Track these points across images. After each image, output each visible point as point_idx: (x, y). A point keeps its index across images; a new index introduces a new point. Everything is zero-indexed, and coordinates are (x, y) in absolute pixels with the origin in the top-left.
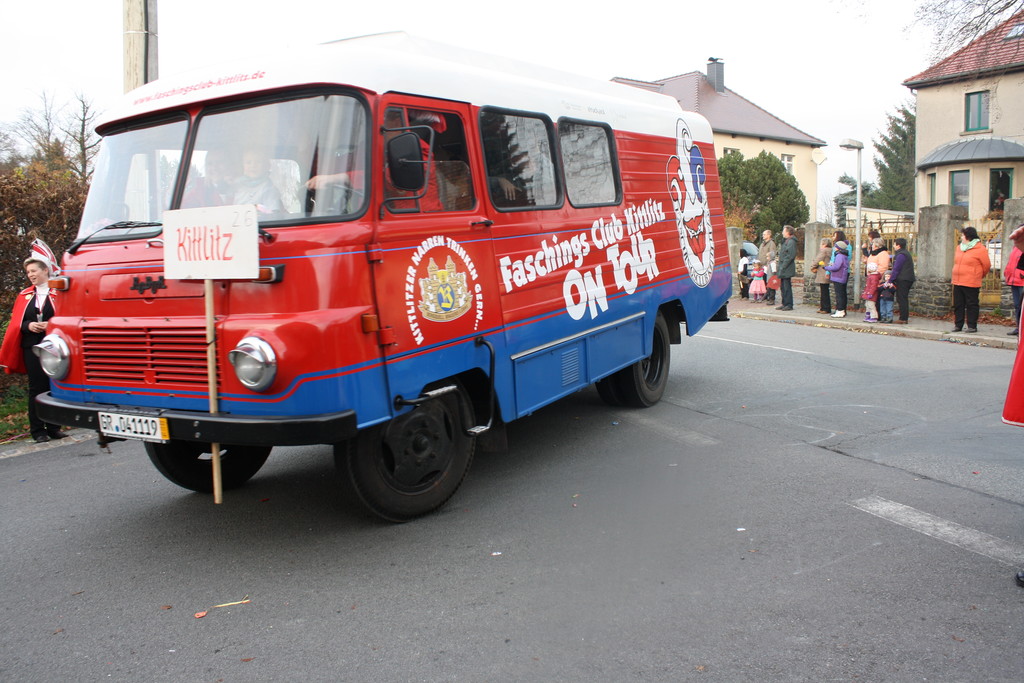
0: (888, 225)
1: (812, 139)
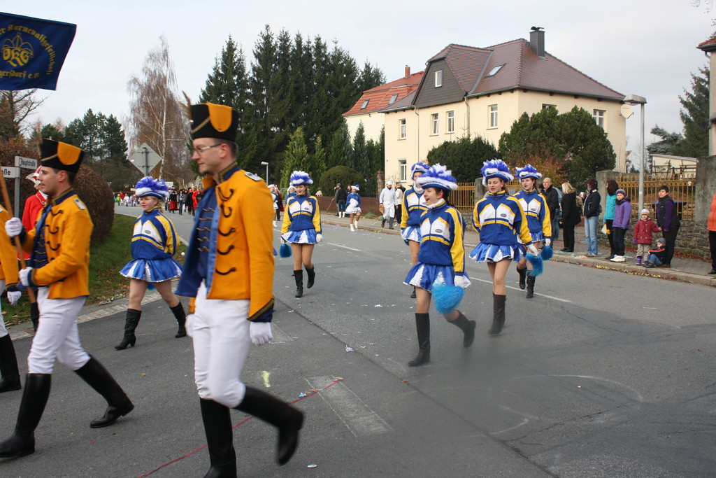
0: (688, 170)
1: (621, 96)
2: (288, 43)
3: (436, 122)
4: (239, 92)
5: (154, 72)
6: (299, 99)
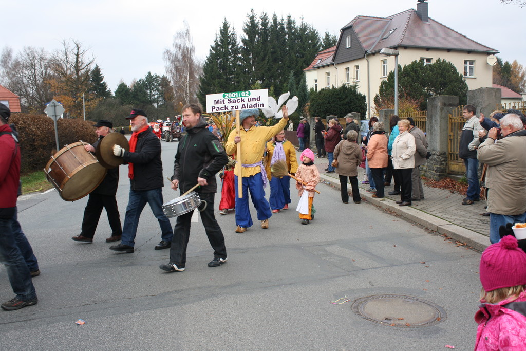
1: (488, 49)
2: (267, 21)
3: (348, 73)
4: (232, 57)
5: (180, 45)
6: (275, 60)
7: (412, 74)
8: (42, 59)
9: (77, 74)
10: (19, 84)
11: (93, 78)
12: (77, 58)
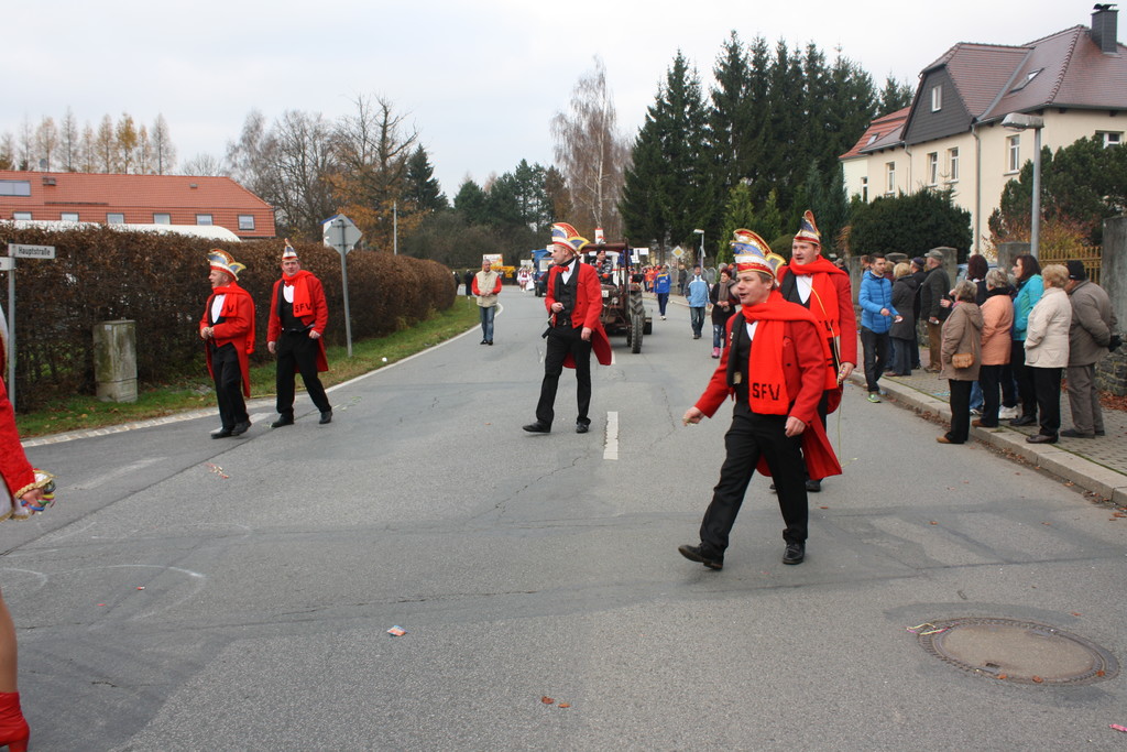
2: (765, 56)
3: (934, 165)
4: (691, 129)
5: (587, 105)
6: (781, 137)
7: (1076, 166)
8: (317, 134)
9: (383, 163)
10: (274, 182)
11: (412, 172)
12: (384, 132)
